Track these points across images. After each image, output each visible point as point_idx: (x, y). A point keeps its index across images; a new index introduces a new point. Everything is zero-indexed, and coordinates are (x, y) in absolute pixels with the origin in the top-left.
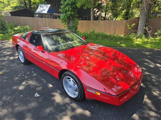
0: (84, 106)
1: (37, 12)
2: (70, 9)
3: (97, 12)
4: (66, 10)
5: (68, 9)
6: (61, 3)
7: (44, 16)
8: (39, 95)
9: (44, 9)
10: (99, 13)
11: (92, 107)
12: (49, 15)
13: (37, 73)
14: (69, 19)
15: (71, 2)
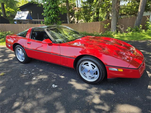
0: (104, 88)
1: (15, 19)
2: (54, 12)
3: (71, 18)
4: (49, 13)
5: (51, 12)
6: (43, 7)
7: (23, 22)
8: (56, 86)
9: (23, 15)
10: (72, 18)
11: (112, 87)
12: (28, 21)
13: (42, 69)
14: (52, 22)
15: (54, 6)
